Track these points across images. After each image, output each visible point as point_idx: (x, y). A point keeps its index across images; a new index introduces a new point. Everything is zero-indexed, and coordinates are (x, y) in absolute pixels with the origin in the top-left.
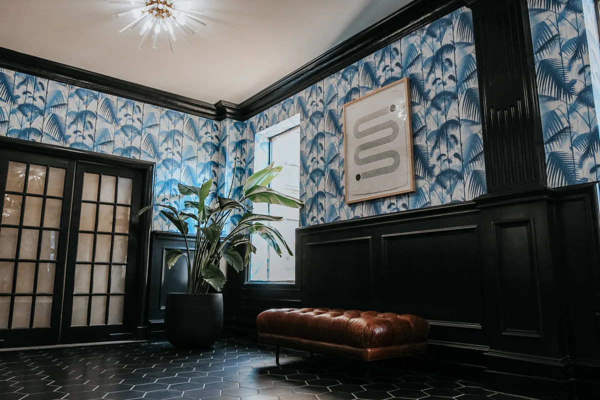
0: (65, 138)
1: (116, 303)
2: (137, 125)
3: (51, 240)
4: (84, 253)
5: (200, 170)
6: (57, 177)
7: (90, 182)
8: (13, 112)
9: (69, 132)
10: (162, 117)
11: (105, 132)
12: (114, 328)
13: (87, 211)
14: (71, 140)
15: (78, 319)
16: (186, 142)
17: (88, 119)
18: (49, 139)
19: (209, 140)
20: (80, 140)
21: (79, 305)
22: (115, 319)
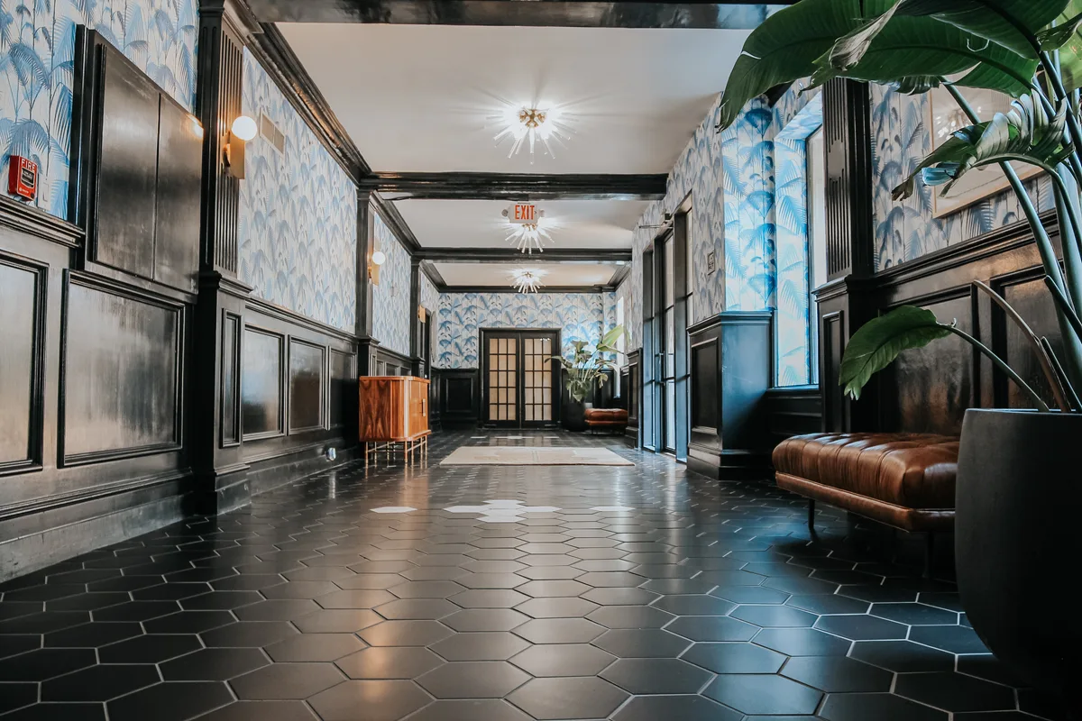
0: (512, 323)
1: (548, 409)
2: (550, 307)
3: (512, 376)
4: (528, 382)
5: (589, 328)
6: (512, 343)
7: (528, 343)
8: (488, 314)
9: (514, 319)
10: (564, 299)
11: (533, 316)
12: (547, 422)
13: (528, 360)
14: (516, 324)
15: (529, 417)
16: (580, 311)
17: (523, 310)
18: (506, 325)
19: (596, 307)
20: (520, 322)
21: (528, 409)
22: (548, 417)
